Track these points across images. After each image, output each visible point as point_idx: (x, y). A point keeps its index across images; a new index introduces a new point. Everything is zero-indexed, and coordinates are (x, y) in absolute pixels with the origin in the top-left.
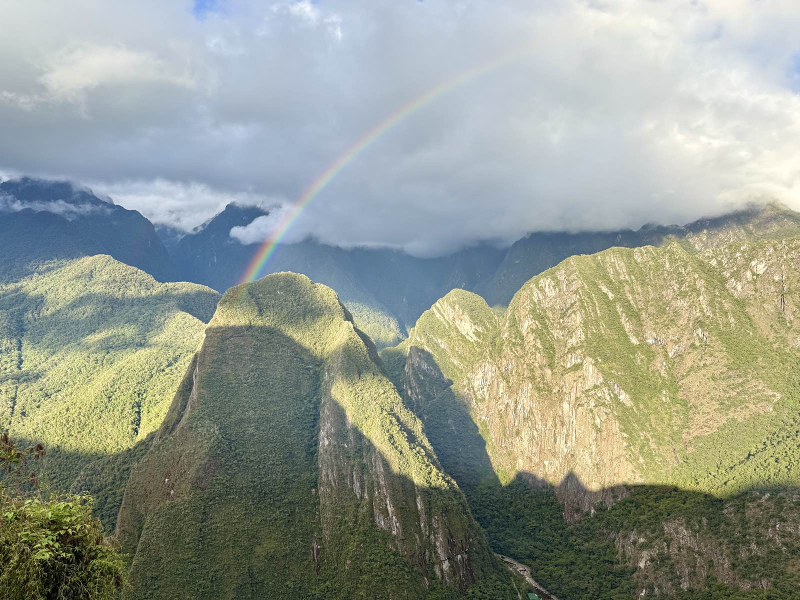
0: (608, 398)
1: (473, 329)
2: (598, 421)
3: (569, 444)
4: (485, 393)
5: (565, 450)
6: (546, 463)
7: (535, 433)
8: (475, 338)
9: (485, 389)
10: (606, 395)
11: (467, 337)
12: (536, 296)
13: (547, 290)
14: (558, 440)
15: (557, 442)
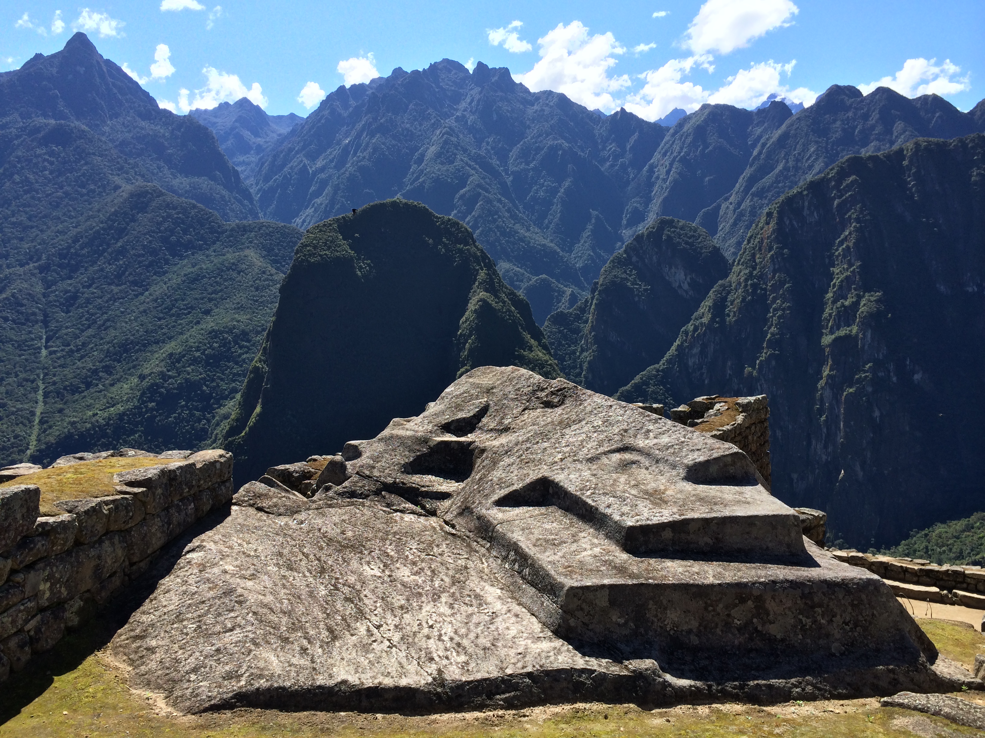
0: (894, 379)
1: (688, 279)
2: (877, 414)
3: (830, 449)
4: (705, 376)
5: (824, 457)
6: (795, 476)
7: (779, 434)
8: (691, 293)
9: (704, 370)
10: (892, 374)
11: (680, 292)
12: (788, 222)
13: (806, 212)
14: (814, 442)
15: (812, 447)
